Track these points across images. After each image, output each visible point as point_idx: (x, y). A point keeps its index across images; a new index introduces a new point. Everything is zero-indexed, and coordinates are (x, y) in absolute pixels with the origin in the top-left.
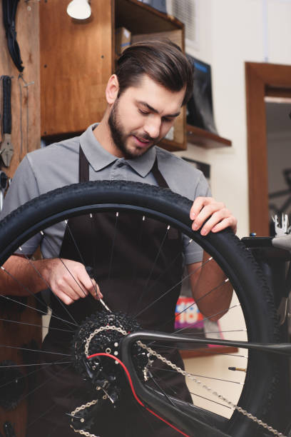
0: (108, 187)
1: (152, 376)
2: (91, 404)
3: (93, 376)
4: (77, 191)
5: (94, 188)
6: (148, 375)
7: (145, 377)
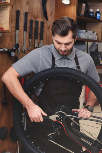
0: (60, 70)
1: (74, 125)
2: (53, 133)
3: (54, 126)
4: (50, 71)
5: (56, 70)
6: (73, 124)
7: (72, 125)
